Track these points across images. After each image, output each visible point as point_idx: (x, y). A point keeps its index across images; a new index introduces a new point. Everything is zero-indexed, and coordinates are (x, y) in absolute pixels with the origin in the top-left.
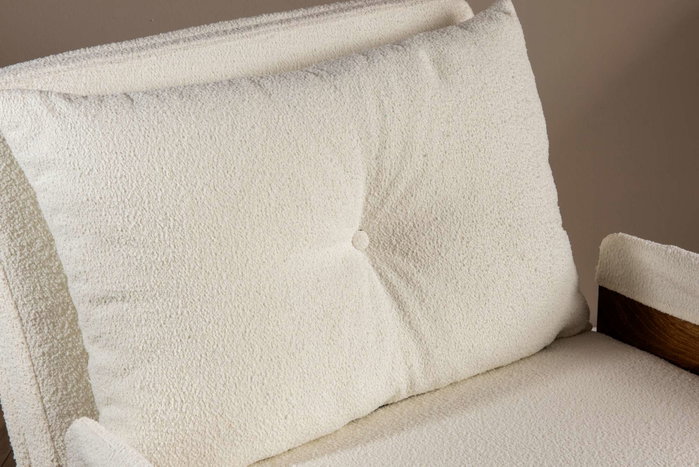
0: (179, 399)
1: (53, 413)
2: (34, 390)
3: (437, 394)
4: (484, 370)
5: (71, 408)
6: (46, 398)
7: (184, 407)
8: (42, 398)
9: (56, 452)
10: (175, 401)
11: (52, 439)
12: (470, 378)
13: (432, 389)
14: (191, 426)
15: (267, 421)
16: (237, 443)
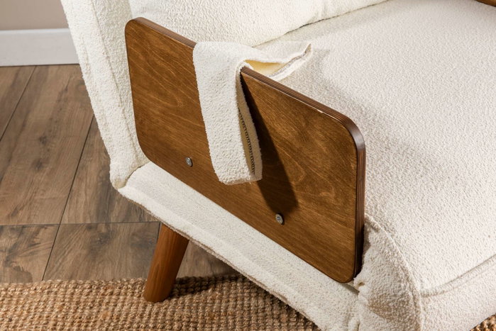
0: (190, 7)
1: (103, 22)
2: (91, 7)
3: (339, 18)
4: (366, 5)
5: (114, 20)
6: (99, 13)
7: (194, 12)
8: (96, 13)
9: (106, 48)
10: (188, 8)
11: (103, 39)
12: (358, 9)
13: (336, 15)
14: (198, 24)
15: (243, 24)
16: (225, 38)
